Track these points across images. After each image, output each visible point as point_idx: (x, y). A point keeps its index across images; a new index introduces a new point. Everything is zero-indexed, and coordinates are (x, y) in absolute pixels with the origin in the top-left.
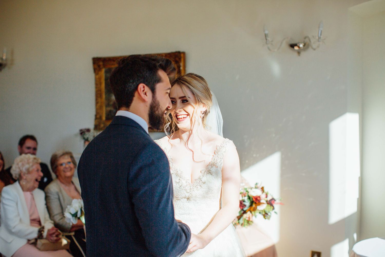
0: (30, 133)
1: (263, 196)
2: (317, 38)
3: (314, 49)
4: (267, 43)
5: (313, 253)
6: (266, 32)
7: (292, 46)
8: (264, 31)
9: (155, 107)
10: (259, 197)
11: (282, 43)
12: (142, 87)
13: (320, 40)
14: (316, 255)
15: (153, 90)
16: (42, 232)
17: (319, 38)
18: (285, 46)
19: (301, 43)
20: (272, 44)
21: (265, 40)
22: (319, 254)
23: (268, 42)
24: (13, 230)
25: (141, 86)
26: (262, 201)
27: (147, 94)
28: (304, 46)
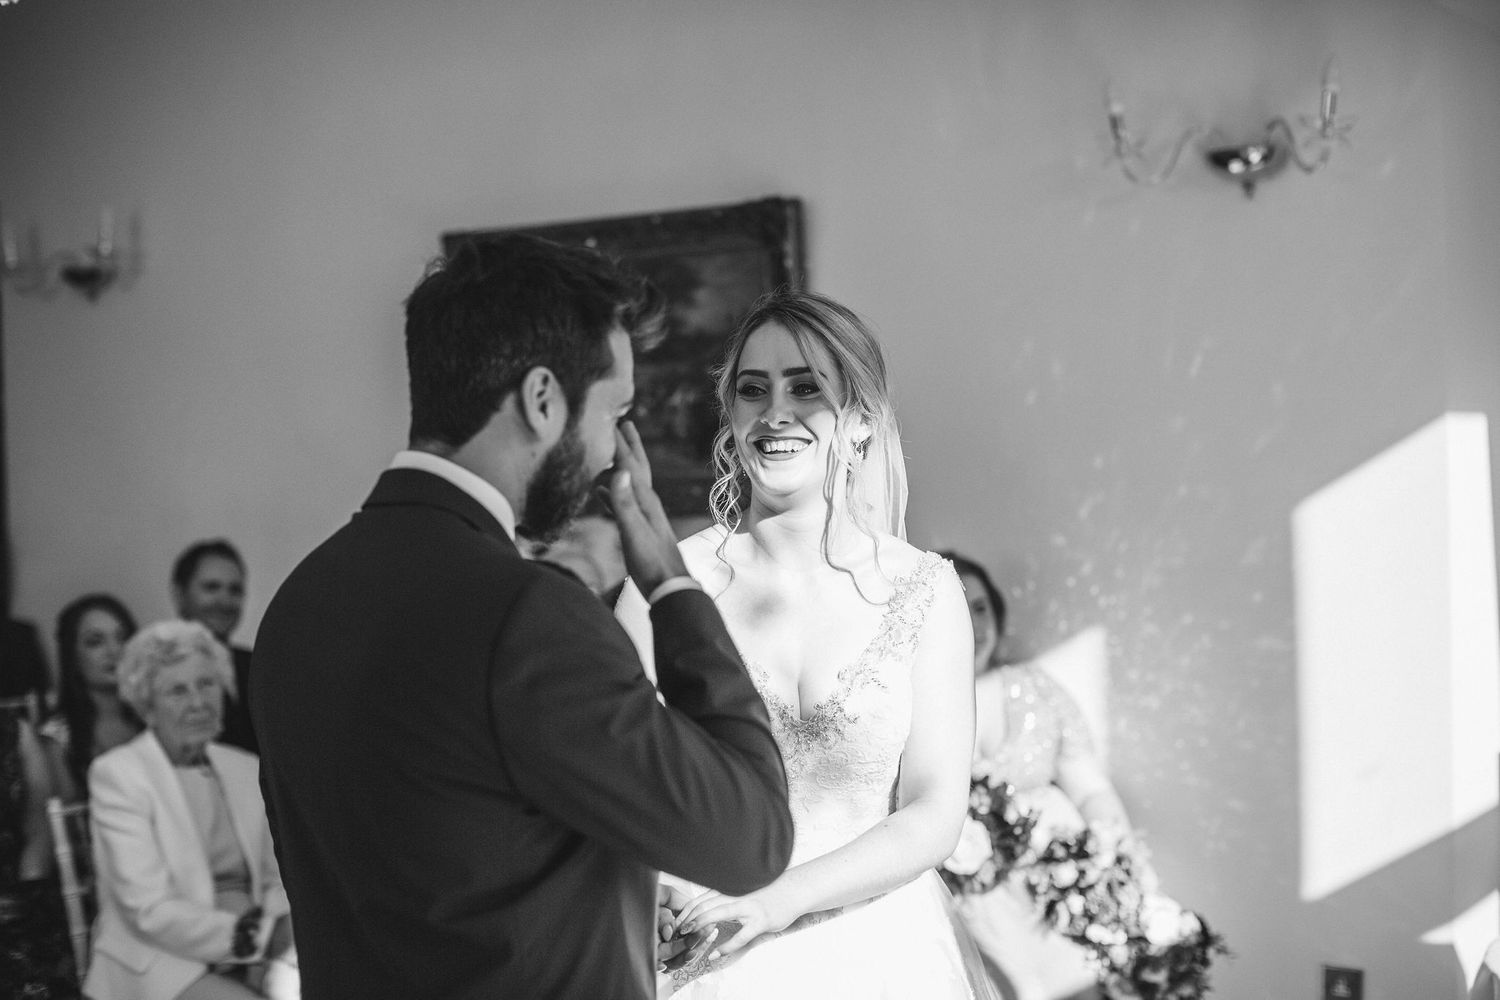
0: (207, 534)
2: (1318, 123)
3: (1308, 170)
4: (1118, 152)
5: (1332, 975)
6: (1117, 109)
7: (1220, 160)
8: (1107, 103)
11: (1179, 150)
13: (1329, 131)
14: (1341, 981)
15: (576, 404)
16: (252, 932)
17: (1326, 124)
18: (1191, 159)
19: (1255, 145)
20: (1139, 156)
21: (1112, 142)
22: (1355, 979)
23: (1124, 150)
24: (146, 924)
27: (550, 410)
28: (1265, 158)
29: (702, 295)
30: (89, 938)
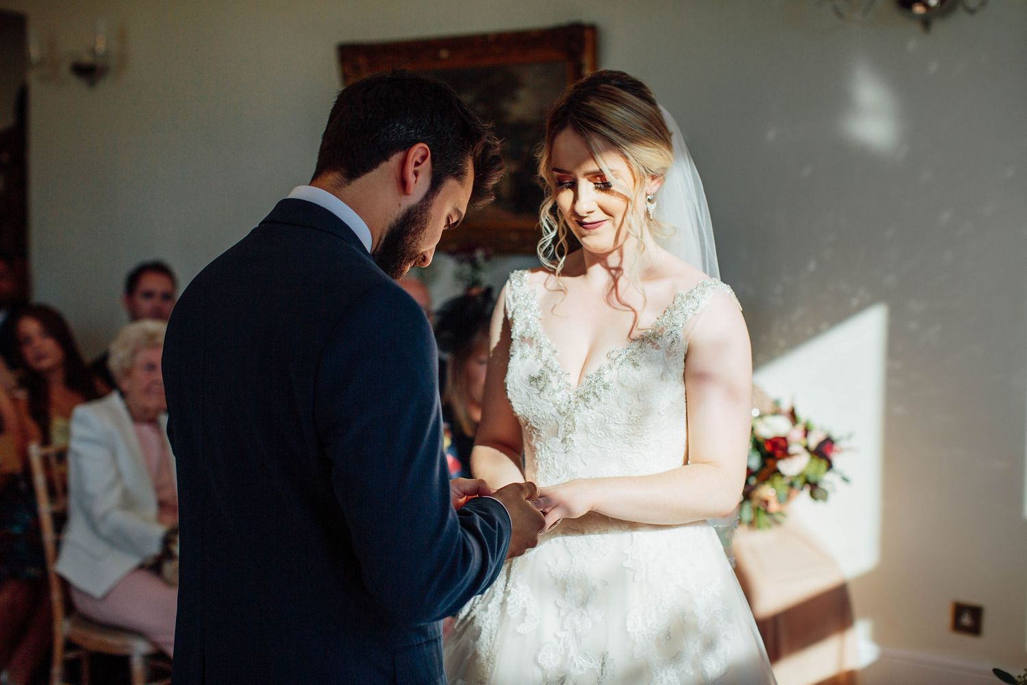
1: (795, 435)
5: (960, 609)
9: (414, 222)
10: (784, 439)
12: (421, 153)
14: (967, 614)
15: (436, 185)
18: (884, 2)
25: (418, 150)
26: (793, 448)
27: (420, 177)
28: (942, 2)
29: (523, 94)
30: (58, 544)
